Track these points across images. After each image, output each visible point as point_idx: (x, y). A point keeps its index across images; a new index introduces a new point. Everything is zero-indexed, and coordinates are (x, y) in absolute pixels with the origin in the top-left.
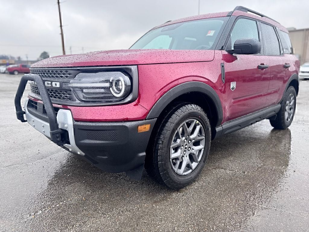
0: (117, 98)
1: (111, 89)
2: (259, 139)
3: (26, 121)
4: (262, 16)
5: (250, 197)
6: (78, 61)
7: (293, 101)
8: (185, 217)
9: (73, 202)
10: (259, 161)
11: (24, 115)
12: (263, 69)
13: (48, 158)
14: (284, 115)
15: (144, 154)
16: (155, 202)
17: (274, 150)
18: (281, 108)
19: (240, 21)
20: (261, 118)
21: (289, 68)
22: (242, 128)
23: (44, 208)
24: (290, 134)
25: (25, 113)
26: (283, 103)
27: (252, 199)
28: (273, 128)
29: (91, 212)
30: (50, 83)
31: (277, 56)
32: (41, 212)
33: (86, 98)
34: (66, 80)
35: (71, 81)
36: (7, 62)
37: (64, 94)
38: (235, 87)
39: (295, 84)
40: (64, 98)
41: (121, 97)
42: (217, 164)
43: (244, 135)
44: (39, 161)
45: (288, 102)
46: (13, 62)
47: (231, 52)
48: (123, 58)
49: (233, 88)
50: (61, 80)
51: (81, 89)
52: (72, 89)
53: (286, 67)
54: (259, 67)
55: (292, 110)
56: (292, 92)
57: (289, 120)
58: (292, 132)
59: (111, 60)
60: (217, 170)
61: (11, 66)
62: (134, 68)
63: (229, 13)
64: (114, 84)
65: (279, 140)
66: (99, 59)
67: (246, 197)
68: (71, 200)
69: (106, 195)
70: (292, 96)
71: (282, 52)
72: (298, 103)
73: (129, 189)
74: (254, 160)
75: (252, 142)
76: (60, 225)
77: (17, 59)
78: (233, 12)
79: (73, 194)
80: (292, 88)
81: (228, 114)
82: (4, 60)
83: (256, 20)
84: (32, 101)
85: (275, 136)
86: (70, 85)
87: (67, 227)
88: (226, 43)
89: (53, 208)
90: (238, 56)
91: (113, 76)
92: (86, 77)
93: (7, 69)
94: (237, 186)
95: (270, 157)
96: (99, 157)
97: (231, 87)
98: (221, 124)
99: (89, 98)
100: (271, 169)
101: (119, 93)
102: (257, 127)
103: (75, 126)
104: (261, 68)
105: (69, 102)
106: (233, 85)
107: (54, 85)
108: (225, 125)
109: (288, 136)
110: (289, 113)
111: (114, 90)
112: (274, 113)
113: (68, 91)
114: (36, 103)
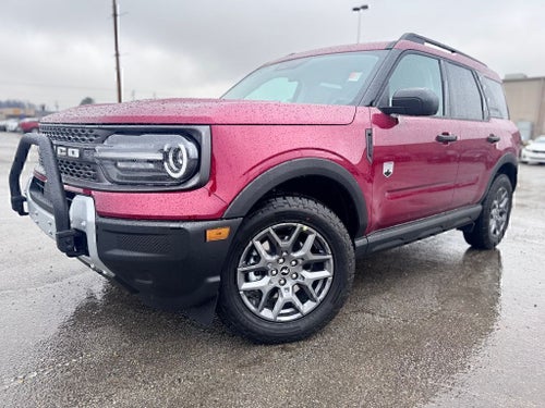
0: (173, 179)
1: (166, 164)
2: (442, 264)
3: (27, 214)
4: (453, 52)
5: (409, 364)
6: (111, 114)
7: (506, 200)
8: (288, 395)
9: (95, 359)
10: (435, 302)
11: (25, 204)
12: (446, 142)
13: (65, 281)
14: (487, 224)
15: (218, 279)
16: (240, 366)
17: (465, 284)
18: (482, 211)
19: (406, 58)
20: (444, 227)
21: (497, 144)
22: (406, 243)
23: (43, 367)
24: (499, 258)
25: (25, 200)
26: (486, 202)
27: (412, 368)
28: (469, 246)
29: (123, 378)
30: (64, 149)
31: (477, 120)
32: (36, 374)
33: (122, 177)
34: (90, 145)
35: (98, 148)
36: (22, 112)
37: (85, 169)
38: (391, 171)
39: (510, 171)
40: (85, 177)
41: (180, 179)
42: (360, 305)
43: (417, 256)
44: (48, 285)
45: (496, 202)
46: (32, 113)
47: (386, 111)
48: (187, 112)
49: (388, 173)
50: (82, 145)
51: (115, 162)
52: (97, 161)
53: (492, 140)
54: (438, 138)
55: (504, 217)
56: (504, 184)
57: (498, 233)
58: (502, 254)
59: (166, 114)
60: (359, 315)
61: (27, 120)
62: (204, 131)
63: (391, 44)
64: (171, 157)
65: (477, 267)
66: (147, 112)
67: (402, 364)
68: (92, 357)
69: (155, 350)
70: (504, 191)
71: (486, 115)
72: (517, 205)
73: (198, 341)
74: (427, 300)
75: (428, 269)
76: (65, 399)
77: (39, 109)
78: (396, 43)
79: (97, 346)
80: (504, 178)
81: (377, 217)
82: (17, 109)
83: (439, 58)
84: (38, 181)
85: (471, 260)
86: (96, 155)
87: (76, 403)
88: (379, 95)
89: (58, 368)
90: (400, 118)
91: (168, 142)
92: (123, 141)
93: (19, 126)
94: (389, 345)
95: (456, 296)
96: (138, 280)
97: (385, 171)
98: (364, 234)
99: (127, 178)
100: (455, 318)
101: (177, 172)
102: (442, 242)
103: (98, 225)
104: (443, 140)
105: (92, 184)
106: (388, 167)
107: (70, 154)
108: (374, 237)
109: (495, 261)
110: (497, 222)
111: (169, 166)
112: (468, 219)
113: (91, 164)
114: (43, 184)
